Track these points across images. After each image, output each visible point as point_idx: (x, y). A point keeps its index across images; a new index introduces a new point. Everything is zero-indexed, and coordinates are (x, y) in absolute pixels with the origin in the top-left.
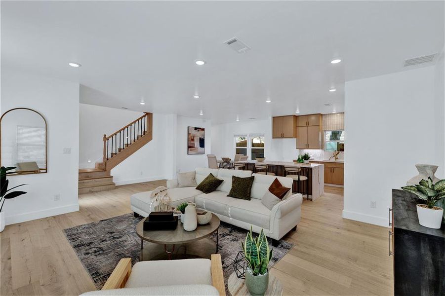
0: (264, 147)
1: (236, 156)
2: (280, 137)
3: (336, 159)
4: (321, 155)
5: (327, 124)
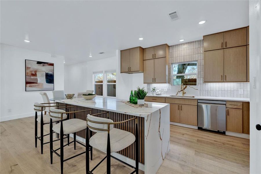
0: (115, 82)
2: (127, 71)
3: (184, 93)
4: (168, 89)
5: (174, 56)
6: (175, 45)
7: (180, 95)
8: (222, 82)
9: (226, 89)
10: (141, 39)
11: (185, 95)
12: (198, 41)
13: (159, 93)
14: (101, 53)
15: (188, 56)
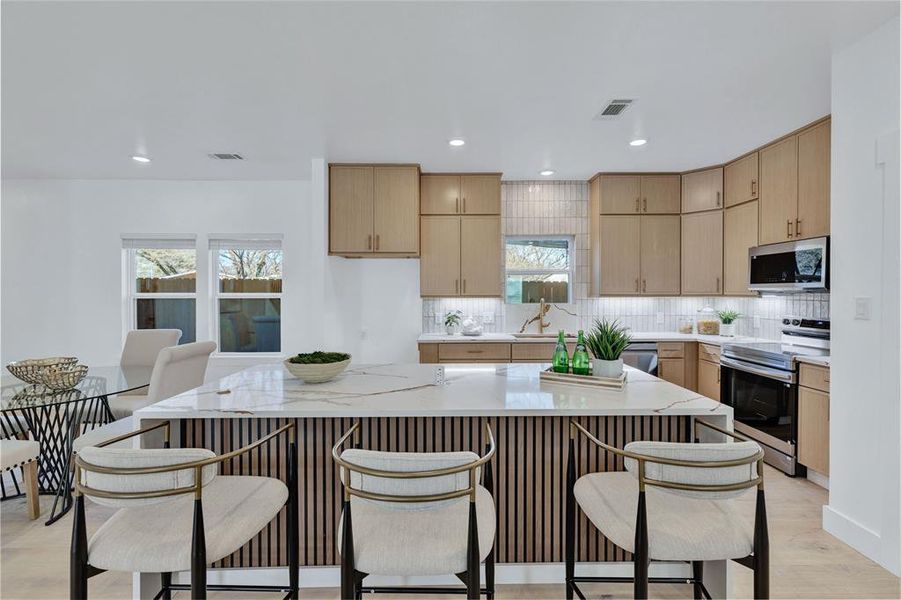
0: (279, 290)
1: (130, 337)
2: (363, 248)
3: (542, 326)
4: (495, 317)
5: (514, 215)
6: (518, 183)
7: (532, 330)
8: (637, 296)
9: (640, 313)
10: (457, 143)
11: (546, 332)
12: (576, 183)
13: (477, 329)
14: (222, 157)
15: (552, 221)
